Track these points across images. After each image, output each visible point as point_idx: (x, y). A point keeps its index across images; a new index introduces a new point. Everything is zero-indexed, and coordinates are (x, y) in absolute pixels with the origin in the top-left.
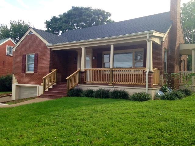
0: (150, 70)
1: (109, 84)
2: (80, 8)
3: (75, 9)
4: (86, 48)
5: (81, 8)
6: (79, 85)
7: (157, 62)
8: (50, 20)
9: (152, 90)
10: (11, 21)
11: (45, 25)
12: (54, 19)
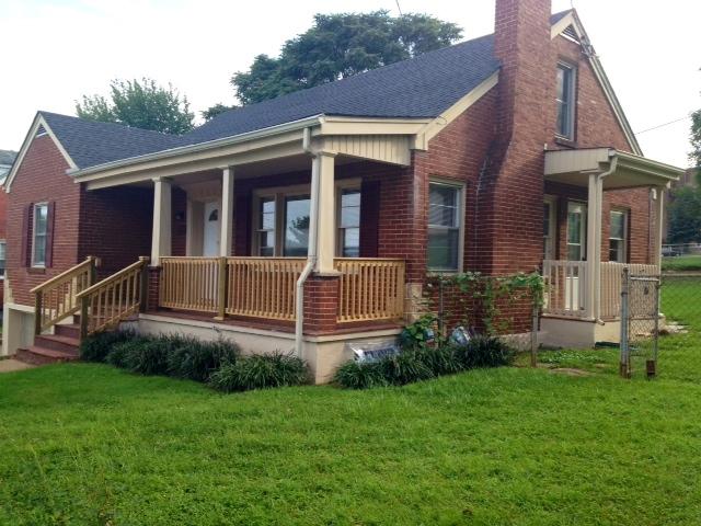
0: (315, 265)
1: (216, 315)
2: (345, 18)
3: (327, 24)
4: (165, 180)
5: (350, 19)
6: (141, 316)
7: (399, 232)
8: (250, 70)
9: (318, 343)
10: (116, 81)
11: (235, 88)
12: (263, 65)
